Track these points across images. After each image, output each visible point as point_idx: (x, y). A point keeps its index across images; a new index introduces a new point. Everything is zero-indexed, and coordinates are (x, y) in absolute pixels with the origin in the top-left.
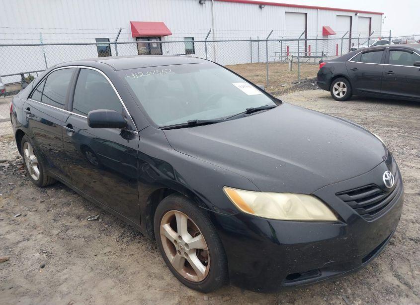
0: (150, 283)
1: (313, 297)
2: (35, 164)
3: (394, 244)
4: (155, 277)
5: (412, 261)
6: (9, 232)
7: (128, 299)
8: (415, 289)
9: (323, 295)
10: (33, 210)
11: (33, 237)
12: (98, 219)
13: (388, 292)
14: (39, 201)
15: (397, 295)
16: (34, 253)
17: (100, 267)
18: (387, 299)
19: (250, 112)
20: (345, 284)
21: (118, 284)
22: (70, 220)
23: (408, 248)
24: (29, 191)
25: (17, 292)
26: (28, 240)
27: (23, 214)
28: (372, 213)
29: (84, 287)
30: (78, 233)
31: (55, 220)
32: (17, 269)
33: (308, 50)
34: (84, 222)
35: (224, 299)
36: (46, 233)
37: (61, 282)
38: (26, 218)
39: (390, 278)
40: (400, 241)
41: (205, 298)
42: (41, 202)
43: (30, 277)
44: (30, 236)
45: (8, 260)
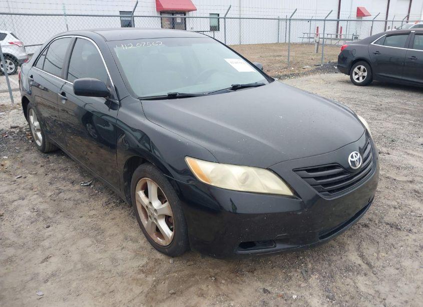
0: (124, 245)
1: (273, 268)
2: (38, 130)
3: (368, 226)
4: (131, 240)
5: (381, 244)
6: (7, 191)
7: (101, 257)
8: (375, 269)
9: (283, 267)
10: (33, 173)
11: (28, 197)
12: (90, 185)
13: (348, 269)
14: (40, 165)
15: (356, 273)
16: (26, 211)
17: (82, 228)
18: (344, 276)
19: (235, 88)
20: (308, 259)
21: (95, 244)
22: (65, 184)
23: (381, 231)
24: (33, 156)
25: (4, 243)
26: (23, 199)
27: (24, 176)
28: (331, 191)
29: (64, 244)
30: (70, 196)
31: (51, 183)
32: (7, 224)
33: (339, 32)
34: (77, 187)
35: (188, 264)
36: (41, 194)
37: (45, 238)
38: (25, 180)
39: (353, 257)
40: (376, 224)
41: (171, 261)
42: (41, 166)
43: (18, 232)
44: (26, 196)
45: (2, 215)
